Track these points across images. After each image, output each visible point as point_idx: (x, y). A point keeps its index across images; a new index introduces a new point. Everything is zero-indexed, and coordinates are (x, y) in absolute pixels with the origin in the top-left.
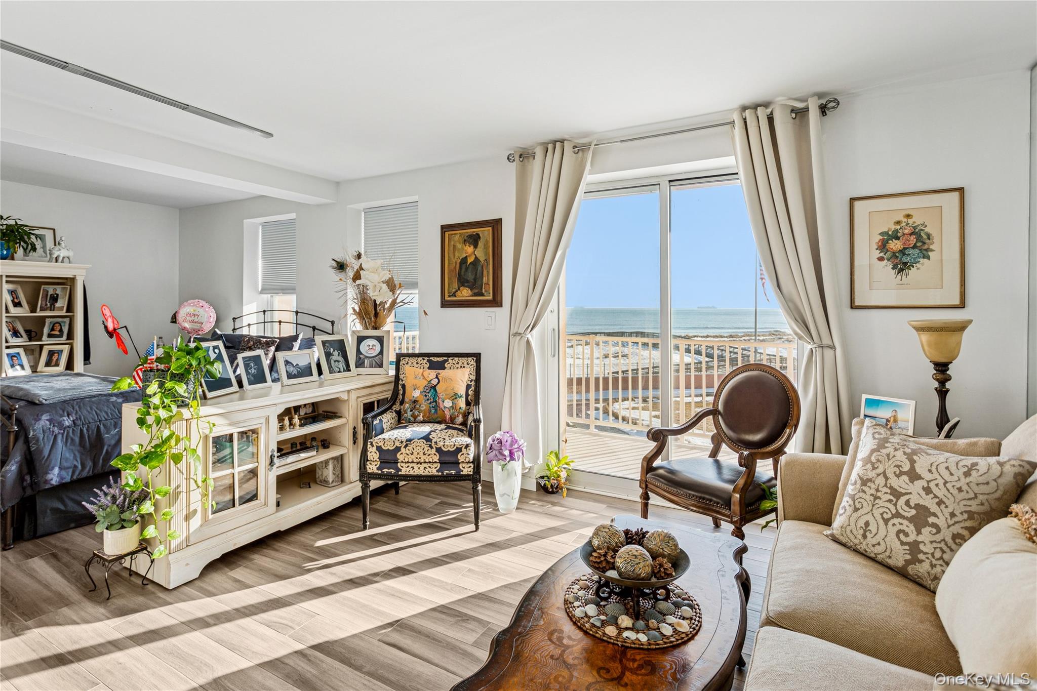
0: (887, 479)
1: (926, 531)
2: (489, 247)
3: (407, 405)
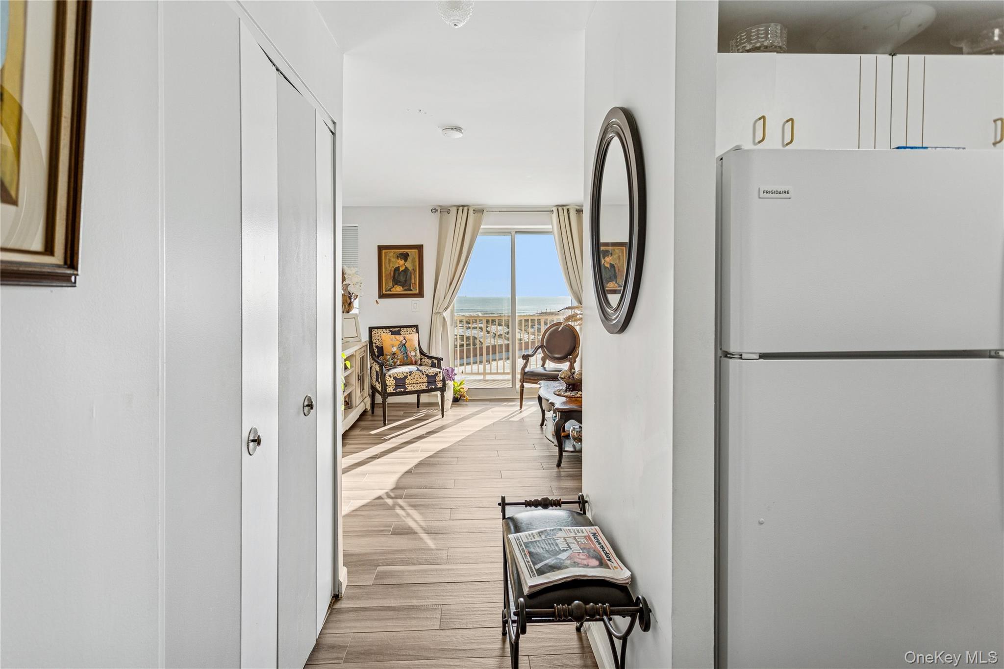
2: (416, 261)
3: (389, 356)
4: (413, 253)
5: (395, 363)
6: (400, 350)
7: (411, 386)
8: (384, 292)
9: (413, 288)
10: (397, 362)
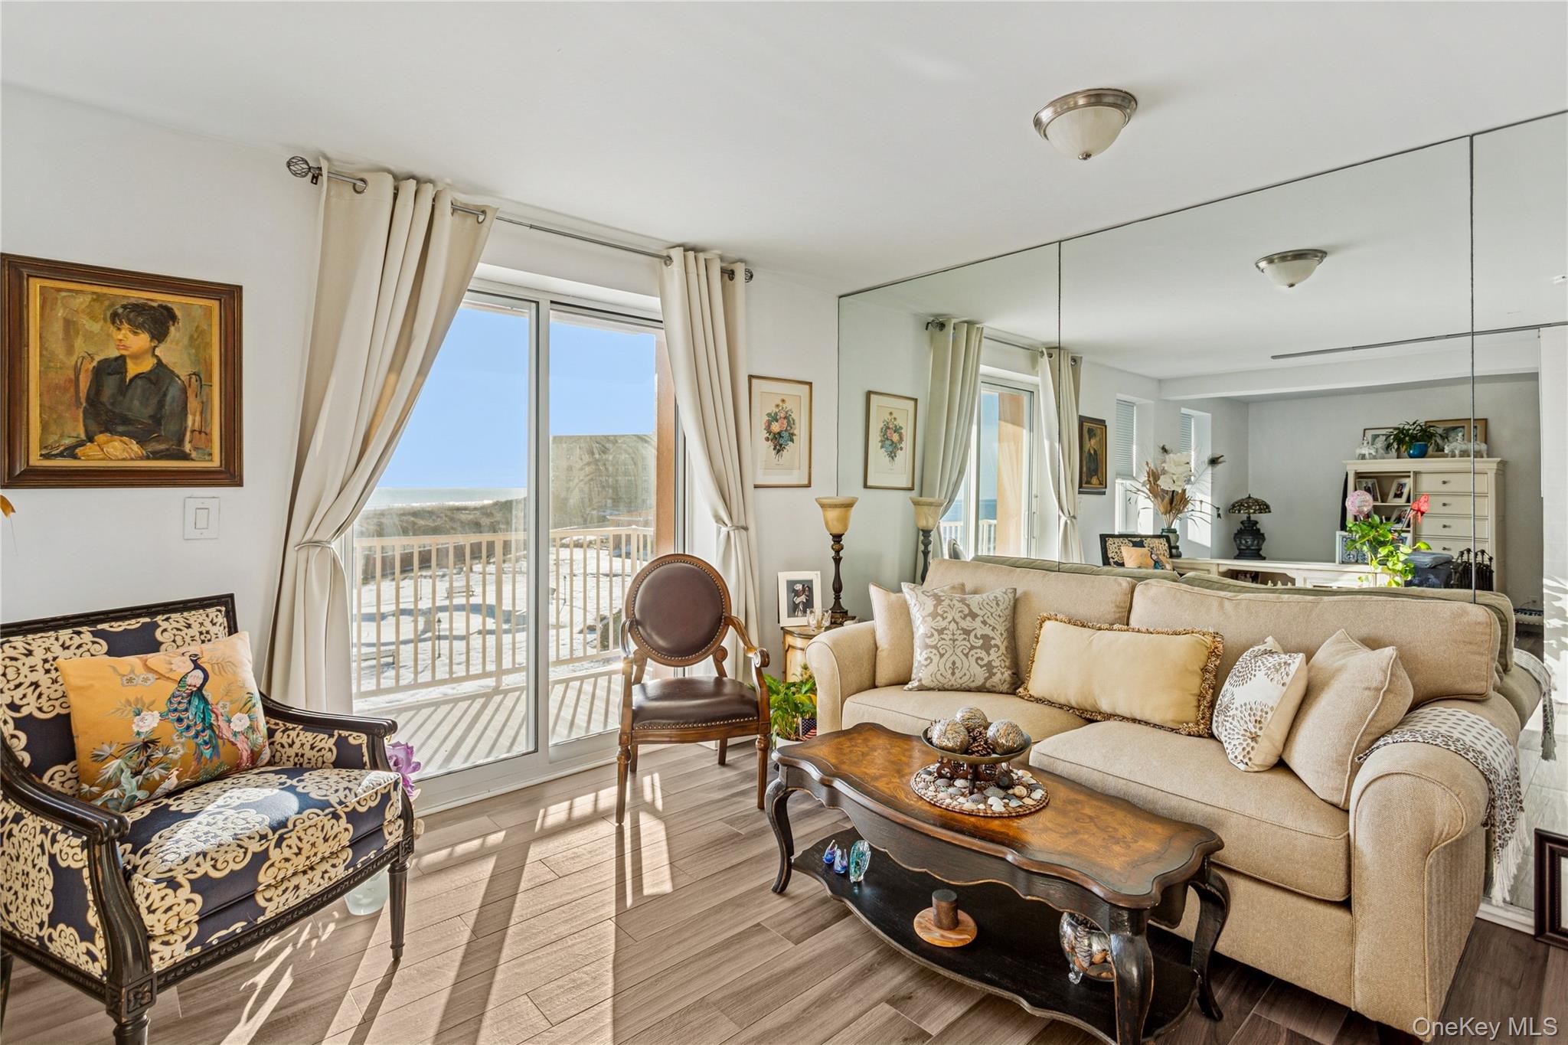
2: (208, 345)
3: (116, 763)
4: (197, 312)
5: (152, 786)
6: (180, 720)
7: (284, 892)
8: (36, 461)
9: (196, 449)
10: (163, 779)
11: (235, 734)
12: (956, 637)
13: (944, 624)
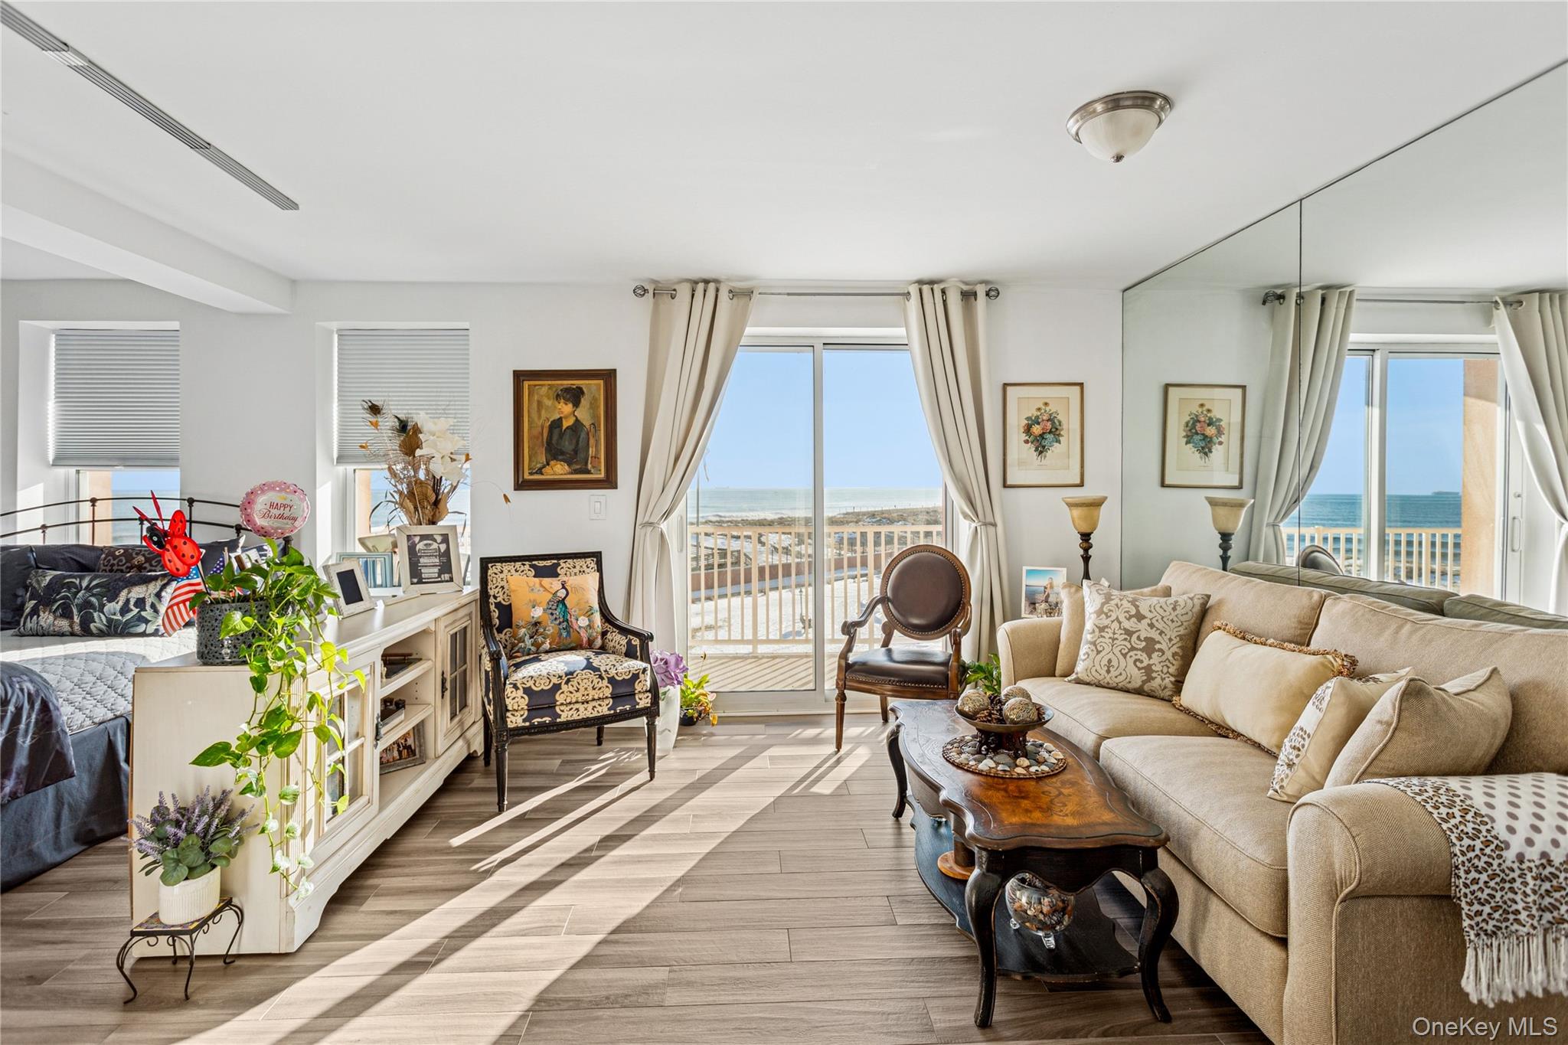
0: (1120, 623)
1: (1155, 655)
2: (599, 407)
3: (524, 630)
4: (594, 388)
5: (538, 645)
6: (552, 614)
7: (571, 709)
8: (527, 476)
9: (593, 467)
10: (543, 643)
11: (580, 627)
12: (1116, 636)
13: (1107, 622)
